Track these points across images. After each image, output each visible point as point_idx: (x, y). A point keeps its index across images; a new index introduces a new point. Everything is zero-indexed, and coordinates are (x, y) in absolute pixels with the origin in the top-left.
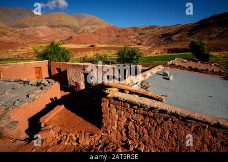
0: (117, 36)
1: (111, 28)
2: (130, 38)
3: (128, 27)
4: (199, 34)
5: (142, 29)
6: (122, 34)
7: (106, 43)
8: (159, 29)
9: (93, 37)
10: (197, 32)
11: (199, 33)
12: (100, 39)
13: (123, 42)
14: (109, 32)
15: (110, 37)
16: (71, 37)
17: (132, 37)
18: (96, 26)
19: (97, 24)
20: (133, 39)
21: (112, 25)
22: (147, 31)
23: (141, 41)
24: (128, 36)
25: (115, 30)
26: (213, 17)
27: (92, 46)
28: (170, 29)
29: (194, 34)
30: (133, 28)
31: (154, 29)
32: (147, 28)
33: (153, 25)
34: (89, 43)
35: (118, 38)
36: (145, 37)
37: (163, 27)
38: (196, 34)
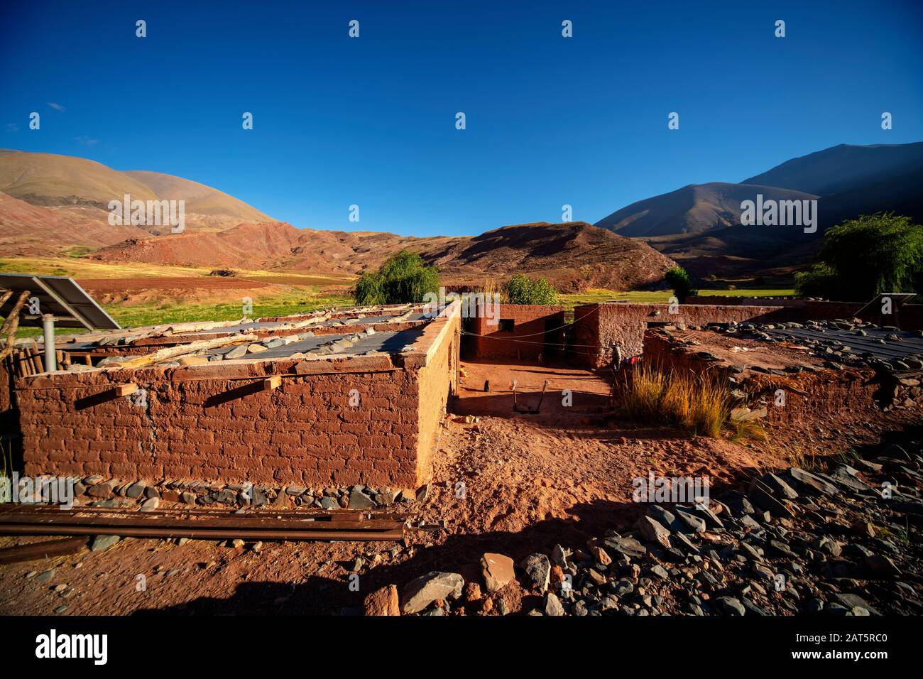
0: (295, 251)
1: (276, 227)
2: (333, 258)
3: (324, 229)
4: (487, 260)
5: (361, 239)
6: (309, 245)
7: (264, 266)
8: (401, 242)
9: (220, 247)
10: (482, 256)
11: (486, 258)
12: (242, 255)
13: (317, 265)
14: (268, 239)
15: (273, 252)
16: (134, 242)
17: (336, 256)
18: (224, 217)
19: (225, 211)
20: (340, 260)
21: (276, 221)
22: (373, 245)
23: (363, 267)
24: (327, 253)
25: (286, 234)
26: (502, 231)
27: (222, 273)
28: (426, 245)
29: (476, 259)
30: (337, 234)
31: (389, 241)
32: (373, 237)
33: (385, 231)
34: (205, 265)
35: (299, 256)
36: (371, 259)
37: (409, 240)
38: (482, 260)
